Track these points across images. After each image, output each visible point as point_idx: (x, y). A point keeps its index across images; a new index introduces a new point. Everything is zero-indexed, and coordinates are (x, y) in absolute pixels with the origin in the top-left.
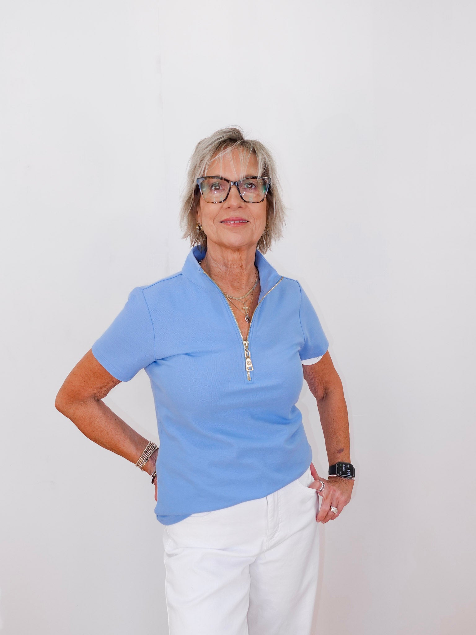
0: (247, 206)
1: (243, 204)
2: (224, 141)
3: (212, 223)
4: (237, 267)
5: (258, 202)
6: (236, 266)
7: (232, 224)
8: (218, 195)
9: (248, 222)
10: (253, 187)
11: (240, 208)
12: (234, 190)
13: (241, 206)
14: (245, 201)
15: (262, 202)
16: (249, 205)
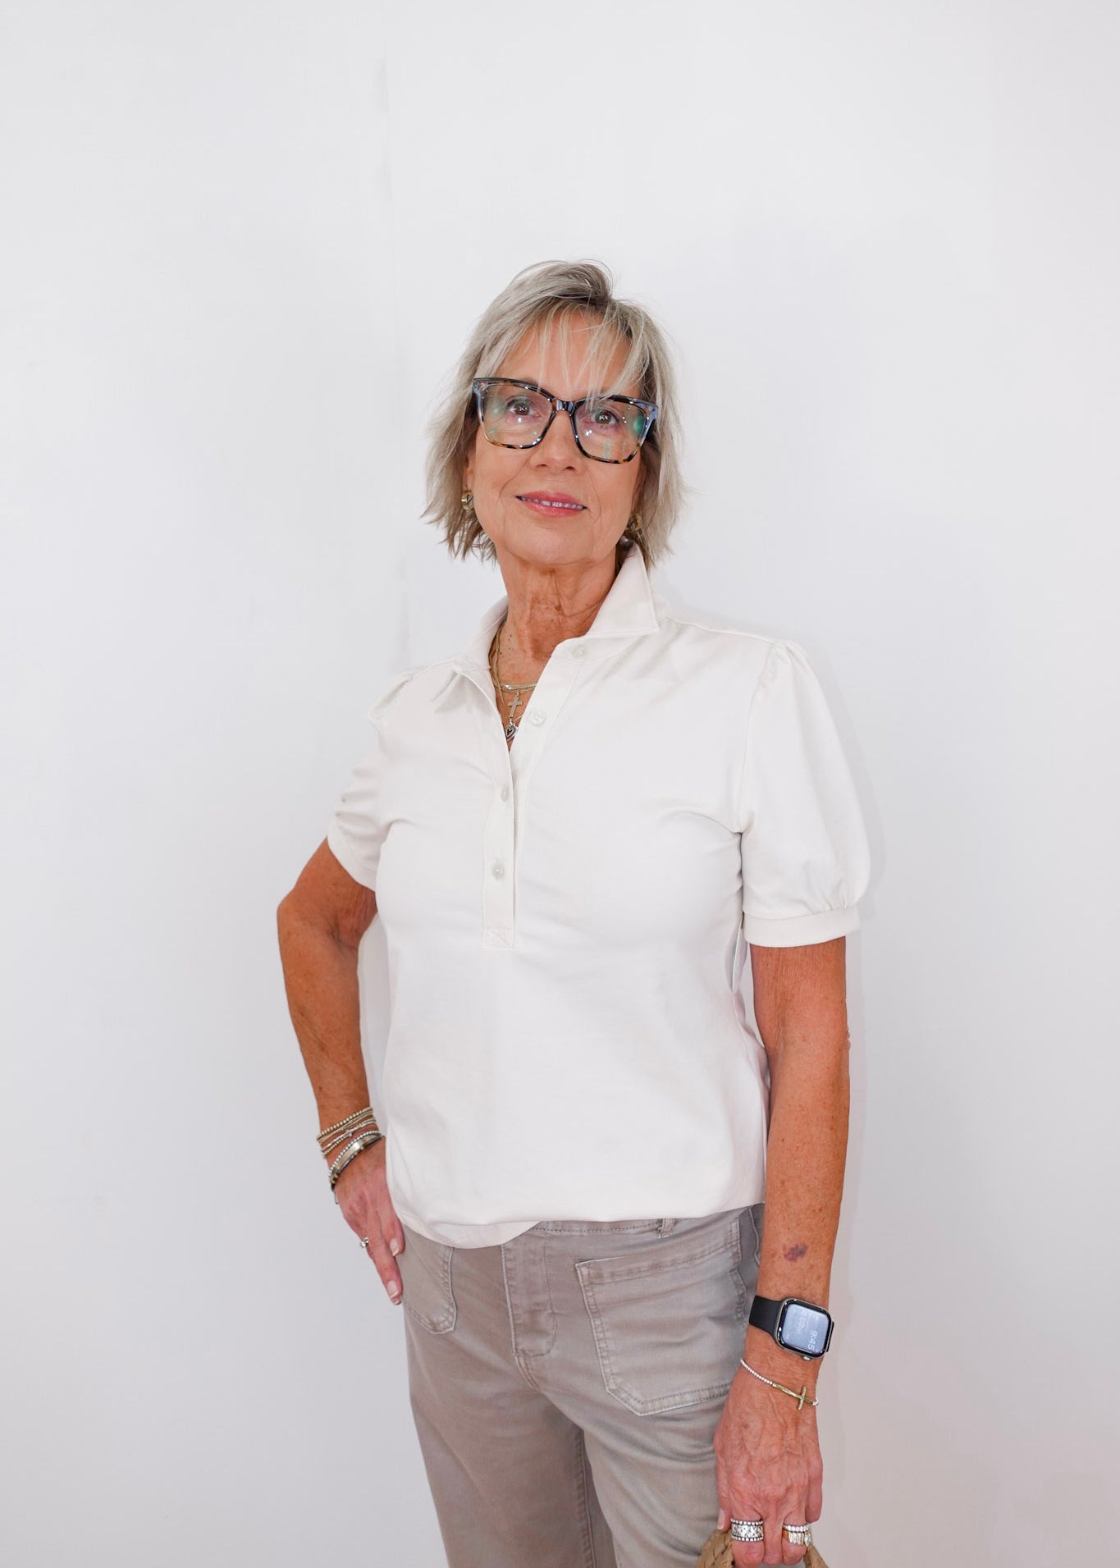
0: (586, 469)
1: (578, 461)
2: (555, 300)
3: (496, 496)
4: (547, 608)
5: (616, 462)
6: (545, 606)
7: (542, 508)
8: (520, 429)
9: (584, 511)
10: (613, 421)
11: (568, 472)
12: (562, 421)
13: (573, 466)
14: (585, 453)
15: (627, 464)
16: (591, 464)
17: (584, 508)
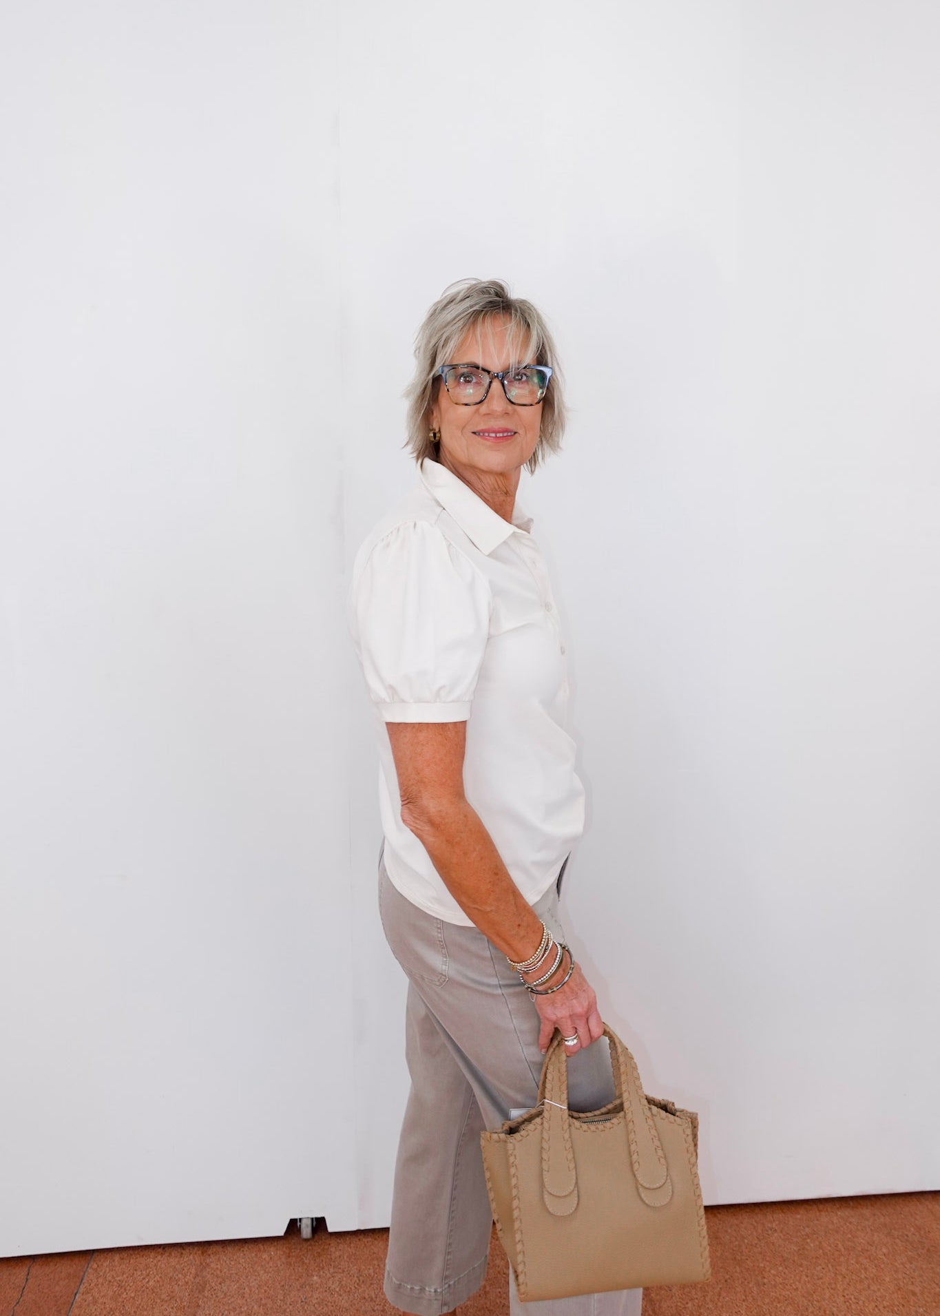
0: (515, 411)
1: (510, 407)
3: (460, 435)
5: (531, 405)
7: (491, 438)
8: (470, 392)
10: (524, 378)
11: (505, 415)
12: (496, 385)
13: (507, 411)
14: (512, 403)
15: (536, 406)
16: (519, 409)
17: (515, 433)
